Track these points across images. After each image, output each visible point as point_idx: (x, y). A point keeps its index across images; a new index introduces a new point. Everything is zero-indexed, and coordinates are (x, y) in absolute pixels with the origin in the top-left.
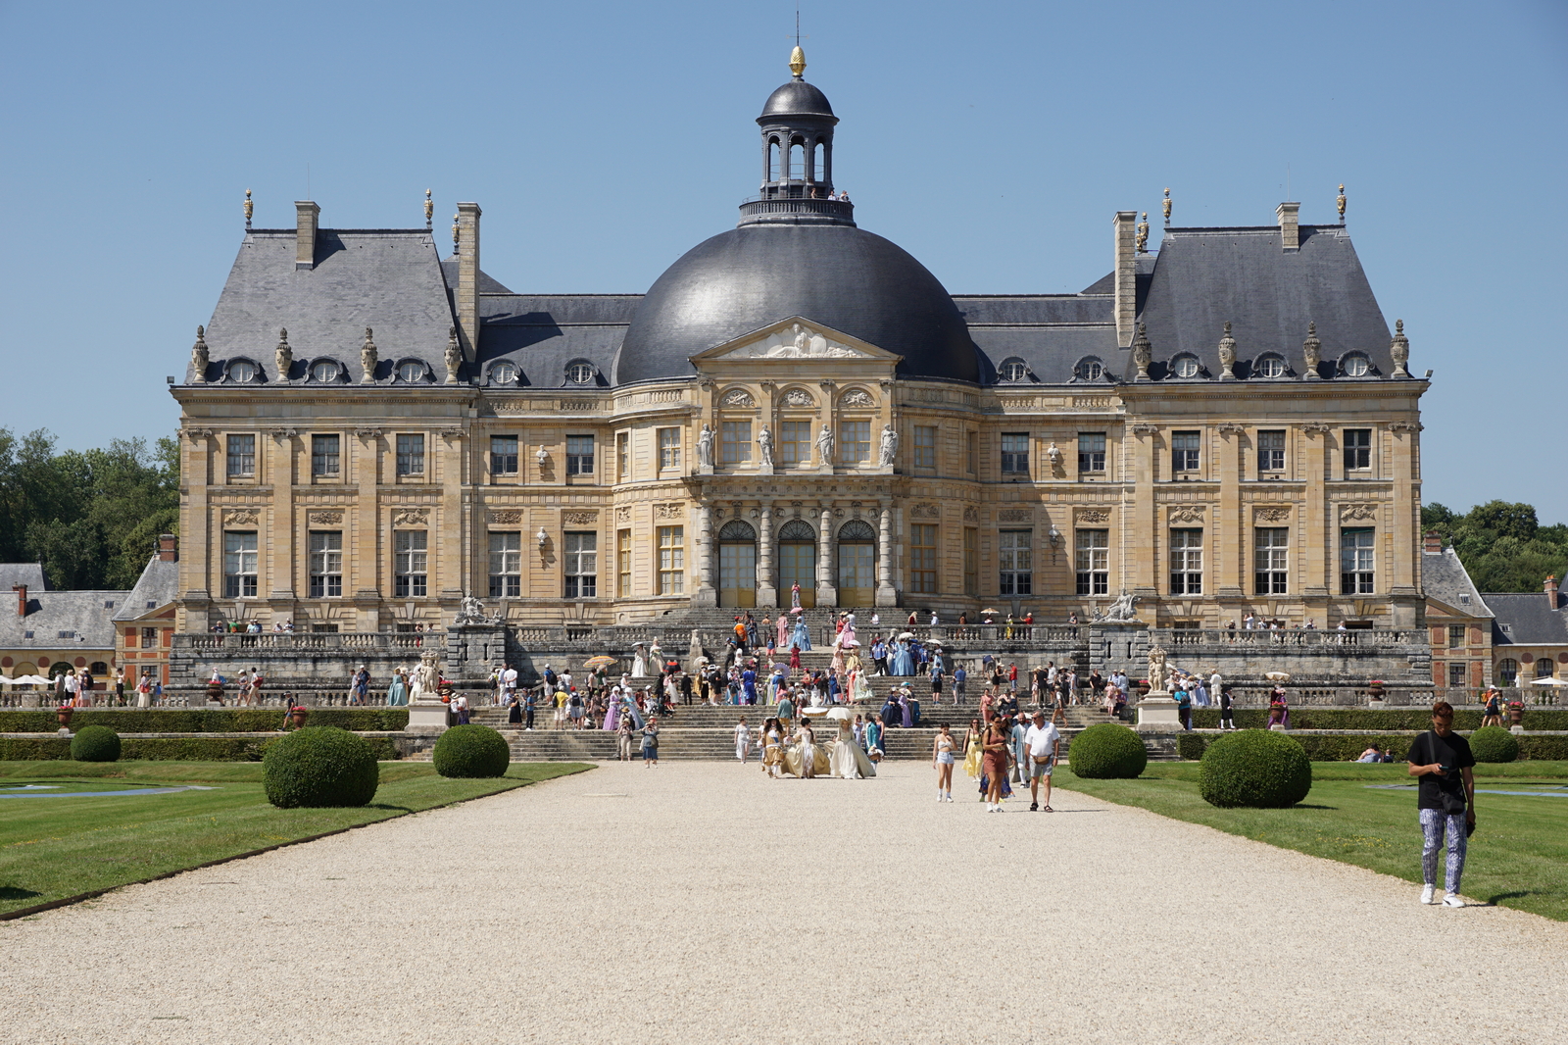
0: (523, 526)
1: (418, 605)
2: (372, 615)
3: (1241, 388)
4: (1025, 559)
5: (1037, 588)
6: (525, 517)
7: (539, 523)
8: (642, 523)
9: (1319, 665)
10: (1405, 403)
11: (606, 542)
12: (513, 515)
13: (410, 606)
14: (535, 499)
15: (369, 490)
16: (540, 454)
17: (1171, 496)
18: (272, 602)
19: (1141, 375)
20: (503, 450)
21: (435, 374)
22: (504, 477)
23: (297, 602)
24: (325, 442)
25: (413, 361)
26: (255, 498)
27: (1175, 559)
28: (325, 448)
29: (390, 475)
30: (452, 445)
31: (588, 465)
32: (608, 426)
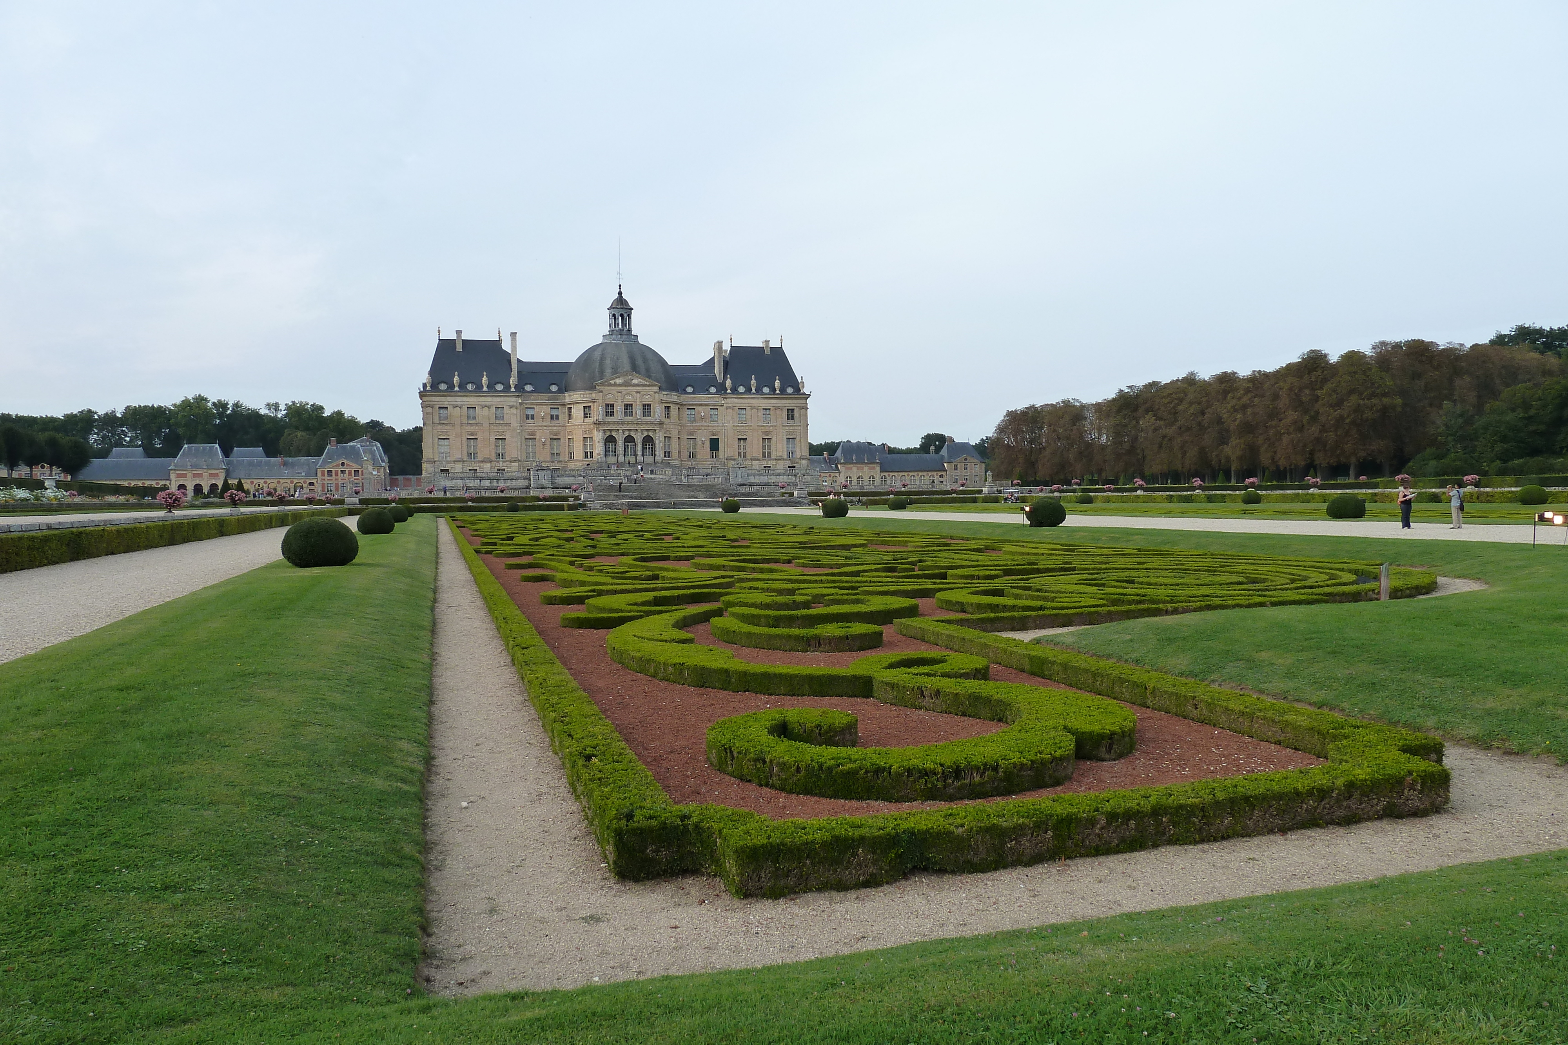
0: (538, 437)
1: (503, 462)
2: (489, 465)
3: (758, 396)
4: (695, 446)
5: (698, 457)
6: (538, 434)
7: (542, 436)
8: (578, 437)
9: (789, 479)
10: (803, 401)
11: (564, 441)
12: (533, 434)
13: (501, 463)
14: (540, 428)
15: (486, 425)
16: (543, 414)
17: (738, 428)
18: (454, 462)
19: (729, 391)
20: (530, 412)
21: (507, 388)
22: (530, 421)
23: (464, 462)
24: (471, 410)
25: (501, 383)
26: (448, 427)
27: (739, 447)
28: (471, 411)
29: (493, 420)
30: (514, 411)
31: (557, 417)
32: (564, 405)
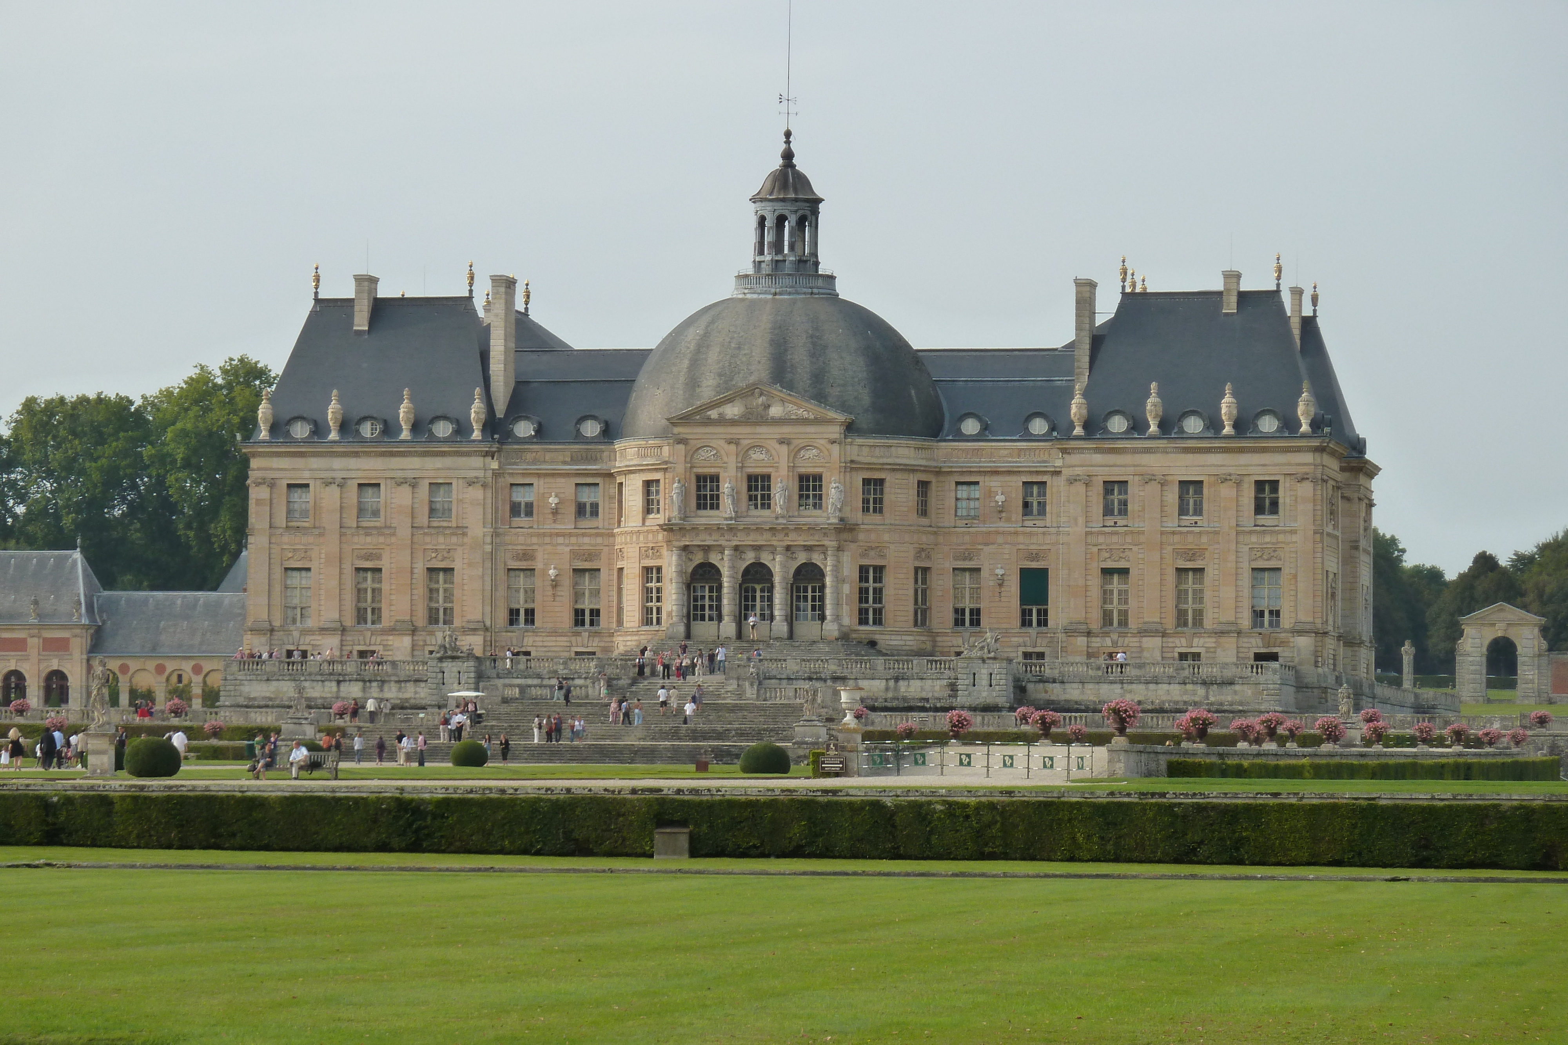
0: (538, 565)
3: (1162, 444)
5: (986, 622)
6: (540, 555)
7: (552, 561)
8: (632, 563)
10: (1308, 458)
11: (608, 578)
12: (527, 556)
13: (440, 635)
14: (547, 540)
16: (553, 500)
17: (1101, 539)
18: (323, 630)
19: (1078, 431)
20: (522, 496)
21: (462, 430)
22: (522, 520)
23: (344, 630)
24: (370, 491)
25: (445, 418)
26: (311, 539)
27: (1106, 596)
28: (369, 496)
29: (423, 519)
30: (477, 493)
31: (595, 510)
32: (611, 475)
